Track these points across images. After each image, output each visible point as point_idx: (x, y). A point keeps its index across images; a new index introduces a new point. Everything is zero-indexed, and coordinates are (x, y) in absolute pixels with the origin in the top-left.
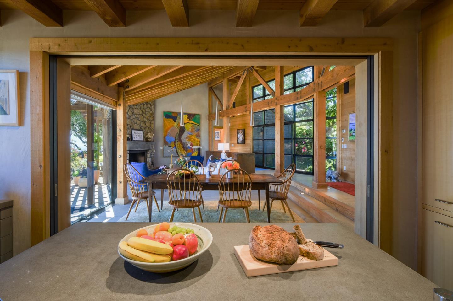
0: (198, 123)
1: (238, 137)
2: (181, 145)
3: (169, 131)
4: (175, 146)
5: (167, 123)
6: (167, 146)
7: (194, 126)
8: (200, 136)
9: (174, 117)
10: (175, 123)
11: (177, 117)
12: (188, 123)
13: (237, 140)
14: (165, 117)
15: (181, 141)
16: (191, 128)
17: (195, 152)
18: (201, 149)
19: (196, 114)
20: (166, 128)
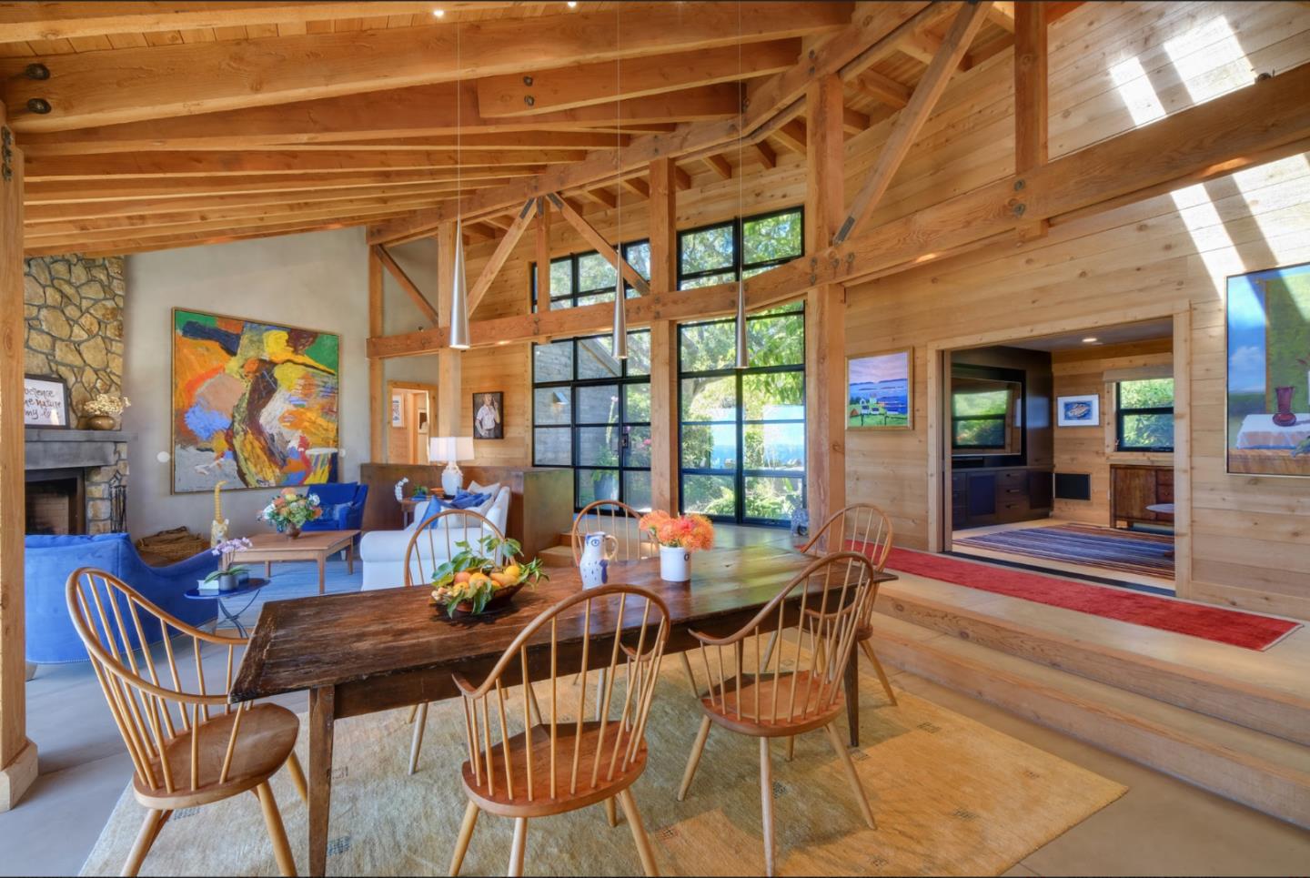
0: (329, 366)
1: (479, 417)
2: (256, 444)
3: (201, 389)
4: (232, 447)
5: (192, 357)
6: (192, 449)
7: (313, 375)
8: (337, 413)
9: (227, 335)
10: (233, 358)
11: (238, 337)
12: (289, 364)
13: (475, 427)
14: (179, 332)
15: (258, 431)
16: (302, 382)
17: (319, 471)
18: (341, 458)
19: (324, 333)
20: (189, 377)
